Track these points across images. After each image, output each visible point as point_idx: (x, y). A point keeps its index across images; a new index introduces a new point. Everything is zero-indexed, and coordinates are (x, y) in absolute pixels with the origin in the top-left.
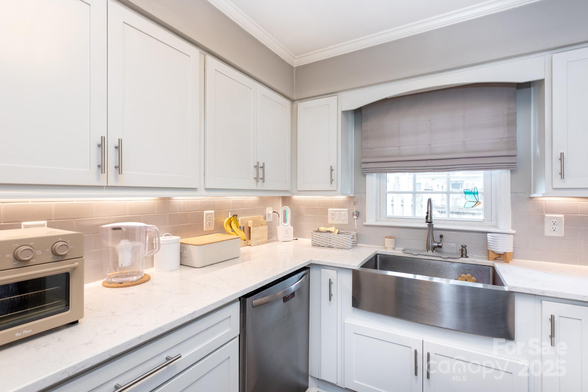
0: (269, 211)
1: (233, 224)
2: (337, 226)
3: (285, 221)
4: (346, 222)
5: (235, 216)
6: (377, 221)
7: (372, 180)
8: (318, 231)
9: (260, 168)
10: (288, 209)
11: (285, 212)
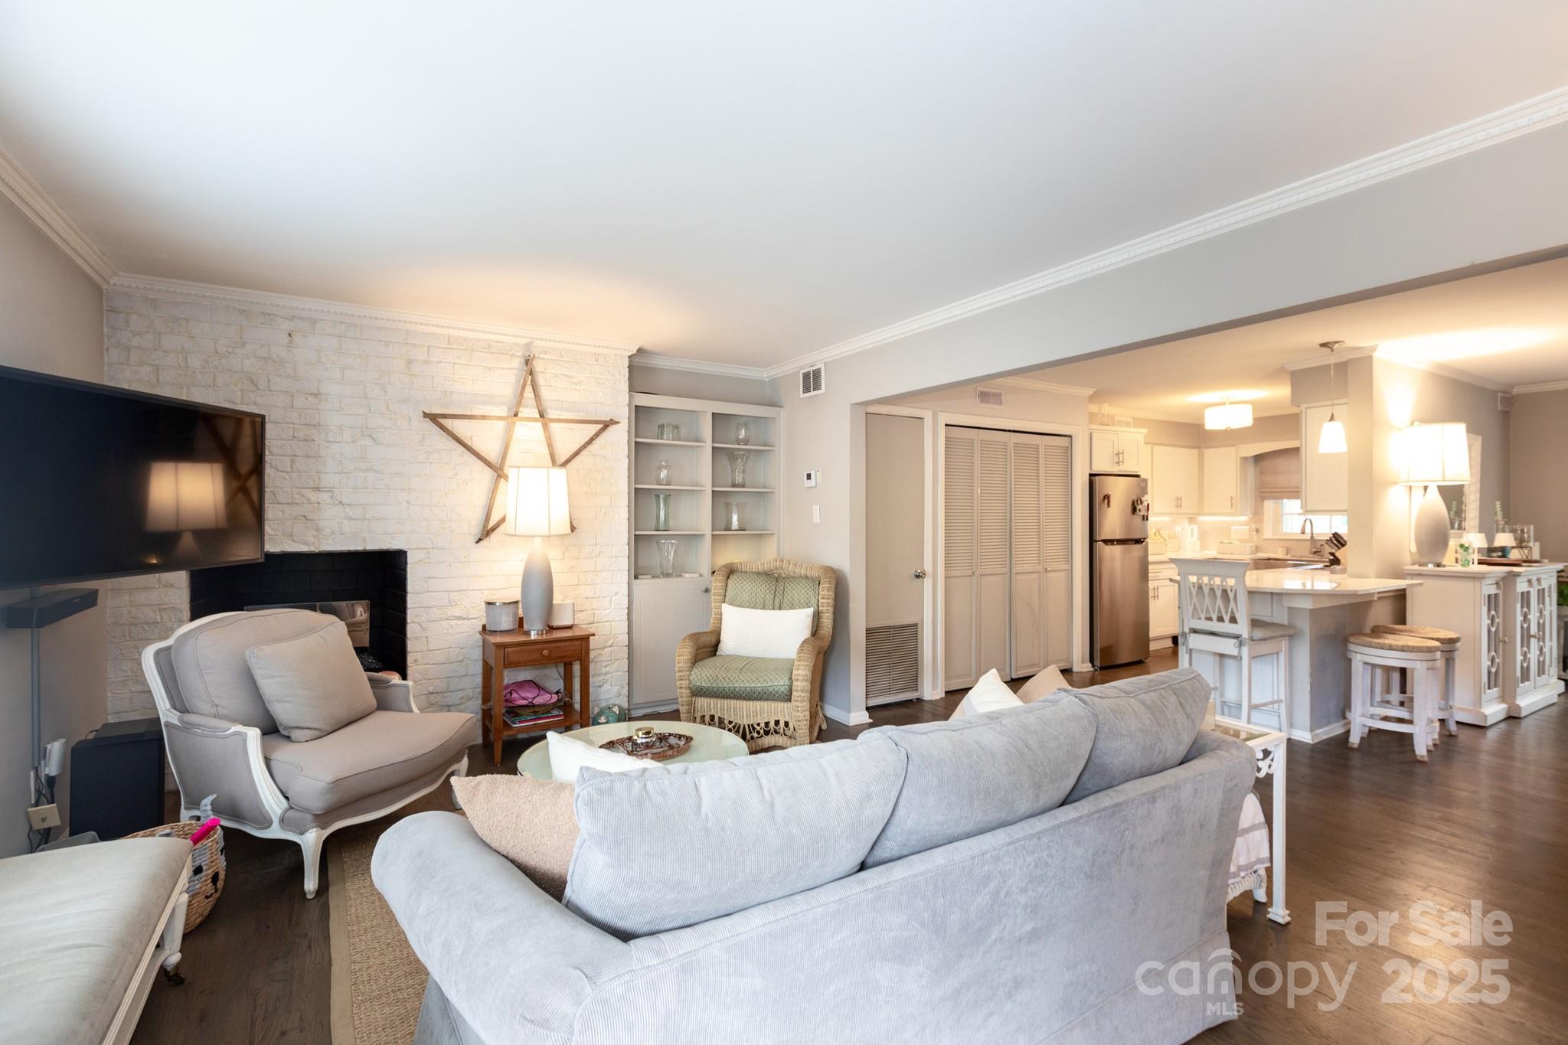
0: (1178, 529)
1: (1157, 535)
2: (1238, 540)
3: (1192, 536)
4: (1248, 537)
5: (1158, 530)
6: (1274, 535)
7: (1269, 505)
8: (1222, 542)
9: (1179, 499)
10: (1195, 527)
11: (1192, 530)
